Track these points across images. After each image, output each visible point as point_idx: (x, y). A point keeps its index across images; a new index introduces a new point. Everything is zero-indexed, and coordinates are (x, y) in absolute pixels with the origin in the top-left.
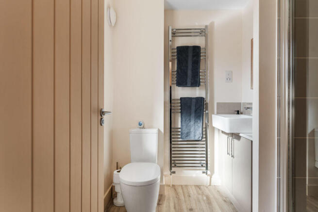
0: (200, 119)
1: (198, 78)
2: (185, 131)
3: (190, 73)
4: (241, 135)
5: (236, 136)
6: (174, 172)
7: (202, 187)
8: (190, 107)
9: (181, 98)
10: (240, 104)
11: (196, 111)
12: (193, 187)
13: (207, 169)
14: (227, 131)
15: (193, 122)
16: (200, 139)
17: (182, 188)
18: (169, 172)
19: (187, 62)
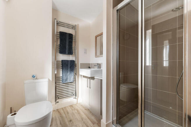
0: (73, 72)
1: (71, 50)
2: (65, 78)
3: (67, 47)
4: (95, 77)
5: (93, 78)
6: (58, 102)
7: (73, 106)
8: (67, 65)
9: (62, 60)
10: (90, 64)
11: (70, 67)
12: (69, 107)
13: (76, 96)
14: (90, 76)
15: (69, 73)
16: (73, 81)
17: (63, 110)
18: (55, 103)
19: (66, 41)
